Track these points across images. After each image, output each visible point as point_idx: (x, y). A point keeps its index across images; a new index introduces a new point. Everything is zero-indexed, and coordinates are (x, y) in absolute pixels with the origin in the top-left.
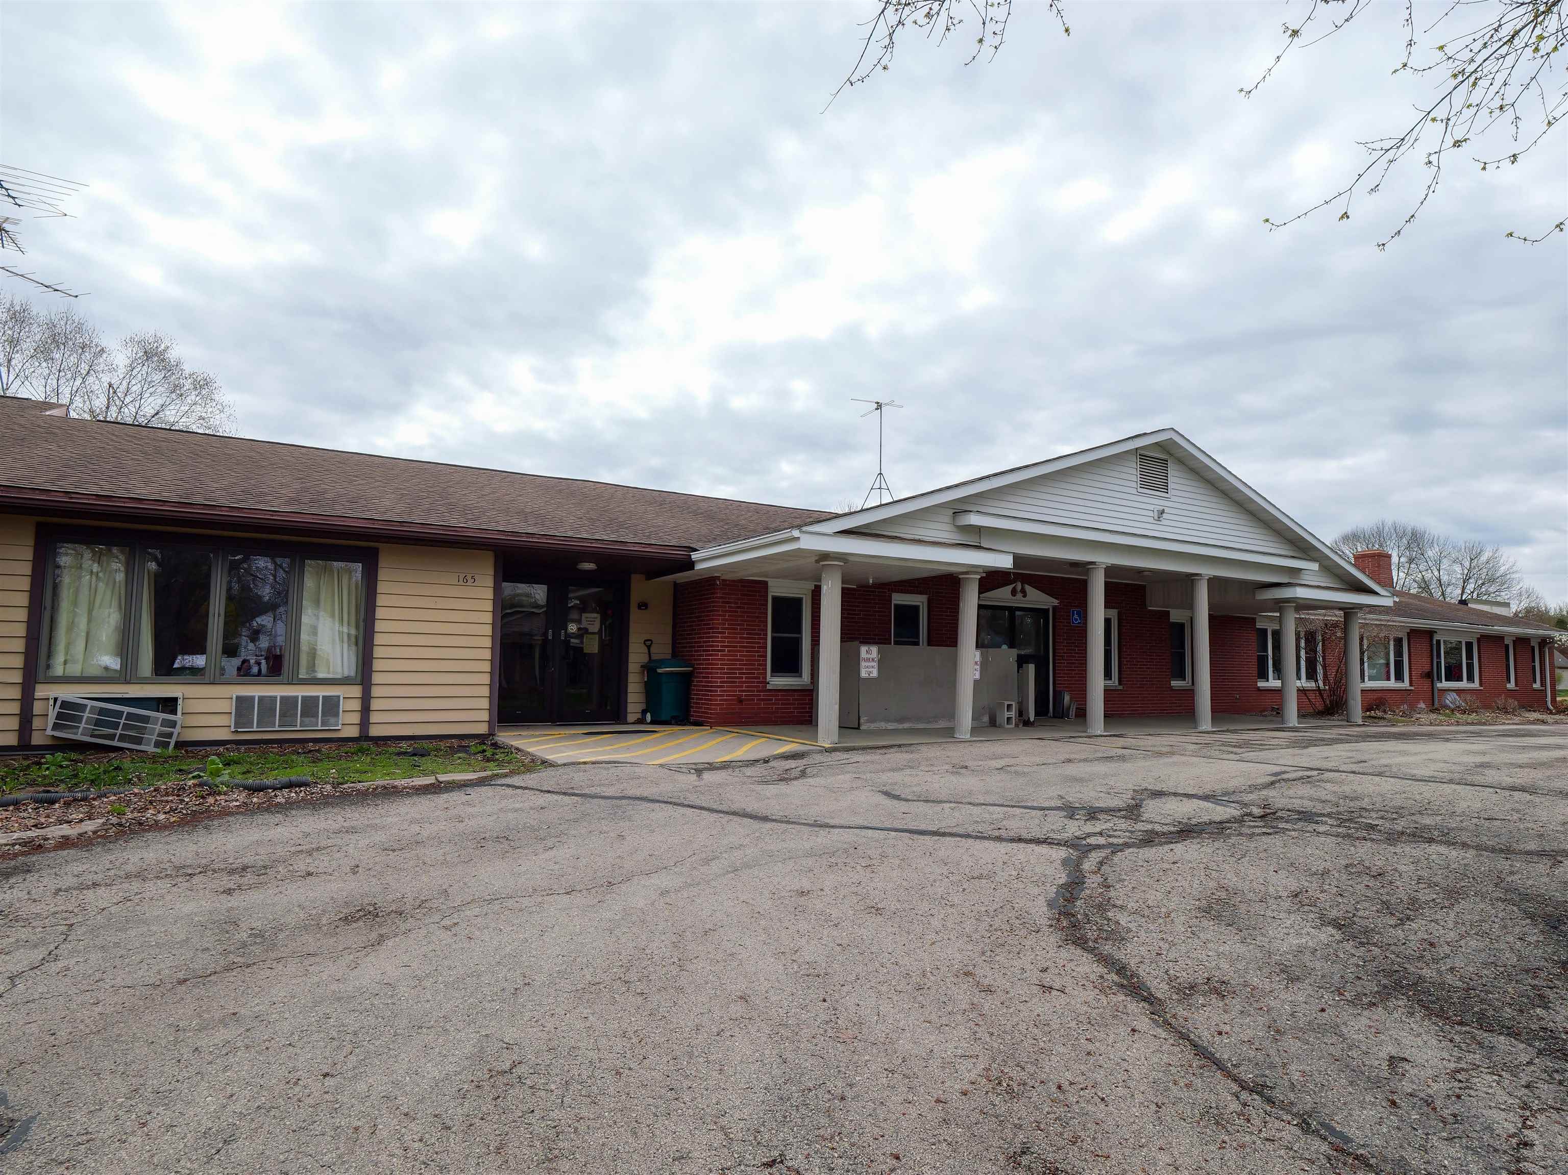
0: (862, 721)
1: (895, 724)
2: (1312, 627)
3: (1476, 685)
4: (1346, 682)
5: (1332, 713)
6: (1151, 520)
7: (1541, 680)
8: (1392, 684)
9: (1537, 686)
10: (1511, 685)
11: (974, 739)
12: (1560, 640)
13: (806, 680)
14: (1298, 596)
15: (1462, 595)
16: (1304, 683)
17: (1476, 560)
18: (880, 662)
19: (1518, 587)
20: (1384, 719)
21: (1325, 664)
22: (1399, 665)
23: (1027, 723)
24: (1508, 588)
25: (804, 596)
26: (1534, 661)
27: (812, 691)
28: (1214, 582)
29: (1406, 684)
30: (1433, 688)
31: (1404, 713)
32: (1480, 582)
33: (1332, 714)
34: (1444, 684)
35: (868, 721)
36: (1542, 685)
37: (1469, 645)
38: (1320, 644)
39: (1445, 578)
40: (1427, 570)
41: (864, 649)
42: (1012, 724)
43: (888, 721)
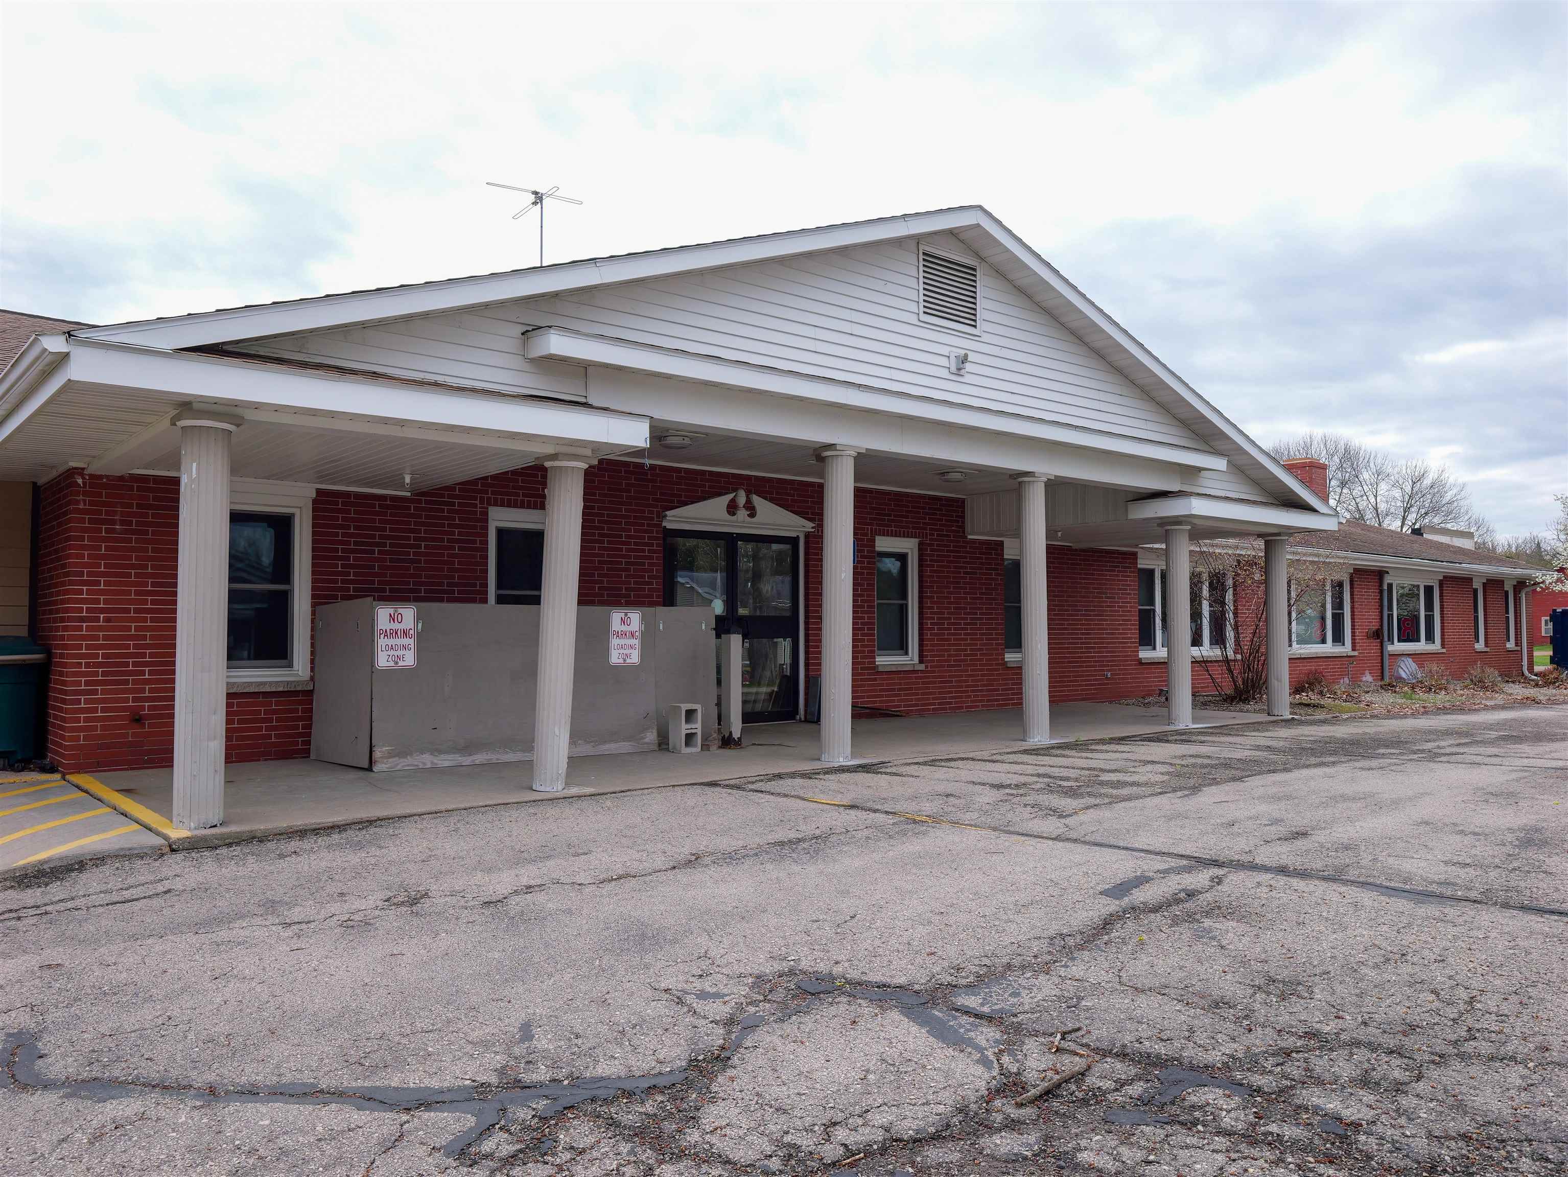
0: (377, 754)
1: (451, 757)
2: (1218, 566)
3: (1436, 647)
4: (1267, 649)
5: (1246, 699)
6: (944, 373)
7: (1516, 638)
8: (1329, 648)
9: (1511, 645)
10: (1480, 646)
11: (574, 791)
12: (1543, 582)
13: (300, 673)
14: (1194, 512)
15: (1402, 527)
16: (1207, 650)
17: (1419, 484)
18: (421, 638)
19: (1467, 518)
20: (1322, 707)
21: (1236, 622)
22: (1338, 620)
23: (727, 742)
24: (1455, 518)
25: (297, 512)
26: (1507, 612)
27: (310, 693)
28: (1055, 487)
29: (1346, 649)
30: (1382, 653)
31: (1349, 695)
32: (1423, 511)
33: (1246, 701)
34: (1398, 647)
35: (391, 755)
36: (1517, 644)
37: (1429, 590)
38: (1230, 591)
39: (1382, 507)
40: (1362, 496)
41: (383, 615)
42: (696, 746)
43: (437, 751)
